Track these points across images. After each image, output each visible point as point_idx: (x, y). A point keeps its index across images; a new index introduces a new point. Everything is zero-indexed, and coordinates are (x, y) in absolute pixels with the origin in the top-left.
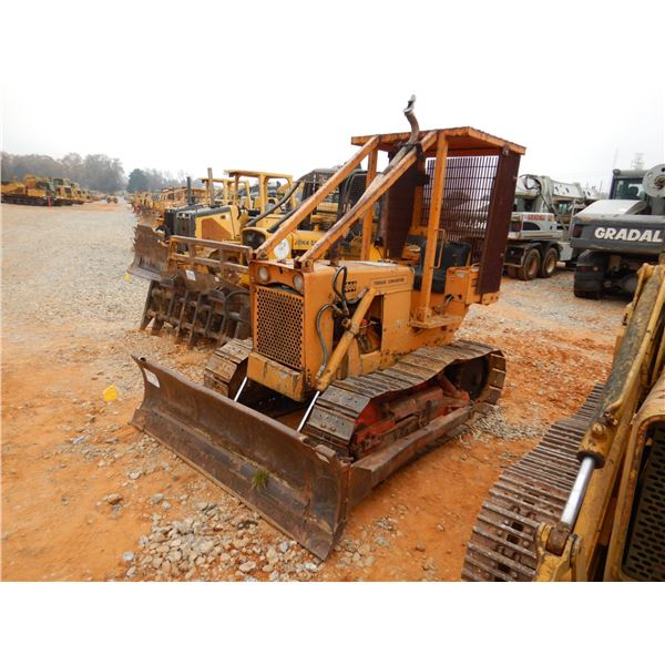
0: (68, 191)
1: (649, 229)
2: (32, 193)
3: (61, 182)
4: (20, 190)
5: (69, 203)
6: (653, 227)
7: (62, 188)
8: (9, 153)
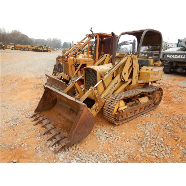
0: (47, 48)
1: (180, 55)
2: (39, 49)
3: (45, 46)
4: (36, 48)
5: (47, 51)
6: (183, 54)
7: (46, 47)
8: (34, 39)
